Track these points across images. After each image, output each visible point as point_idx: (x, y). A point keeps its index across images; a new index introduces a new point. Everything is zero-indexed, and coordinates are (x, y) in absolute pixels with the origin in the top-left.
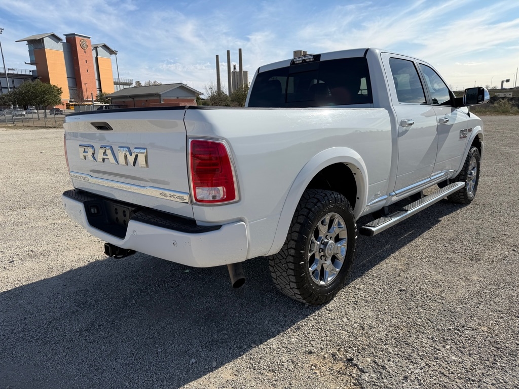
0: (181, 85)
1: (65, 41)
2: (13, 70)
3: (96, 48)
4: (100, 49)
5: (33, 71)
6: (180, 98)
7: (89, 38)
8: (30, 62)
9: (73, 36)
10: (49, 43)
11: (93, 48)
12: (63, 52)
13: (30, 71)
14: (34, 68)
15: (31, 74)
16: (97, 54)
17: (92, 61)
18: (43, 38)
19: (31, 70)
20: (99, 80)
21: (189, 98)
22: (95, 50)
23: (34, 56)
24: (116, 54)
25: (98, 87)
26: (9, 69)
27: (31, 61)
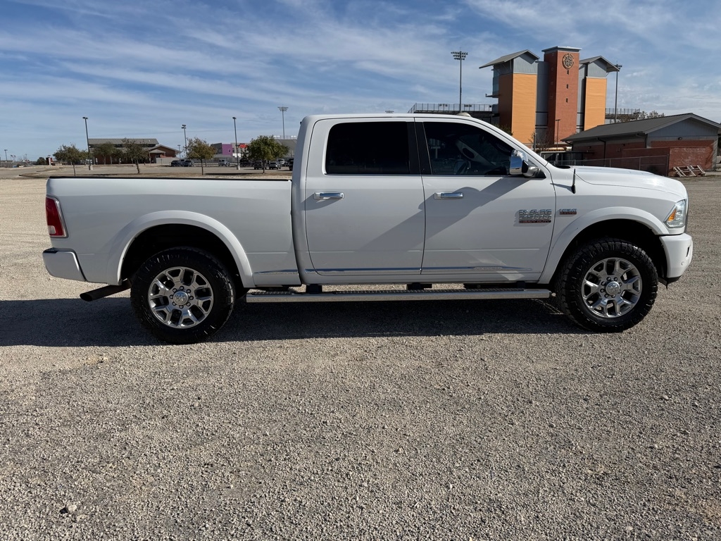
0: (690, 116)
1: (542, 59)
2: (470, 106)
3: (586, 65)
4: (592, 66)
5: (494, 106)
6: (684, 139)
7: (578, 50)
8: (491, 94)
9: (555, 51)
10: (520, 66)
11: (580, 65)
12: (536, 76)
13: (490, 106)
14: (495, 101)
15: (491, 110)
16: (586, 74)
17: (577, 84)
18: (512, 60)
19: (492, 104)
20: (583, 113)
21: (704, 139)
22: (584, 68)
23: (498, 85)
24: (617, 71)
25: (578, 123)
26: (466, 106)
27: (493, 93)
